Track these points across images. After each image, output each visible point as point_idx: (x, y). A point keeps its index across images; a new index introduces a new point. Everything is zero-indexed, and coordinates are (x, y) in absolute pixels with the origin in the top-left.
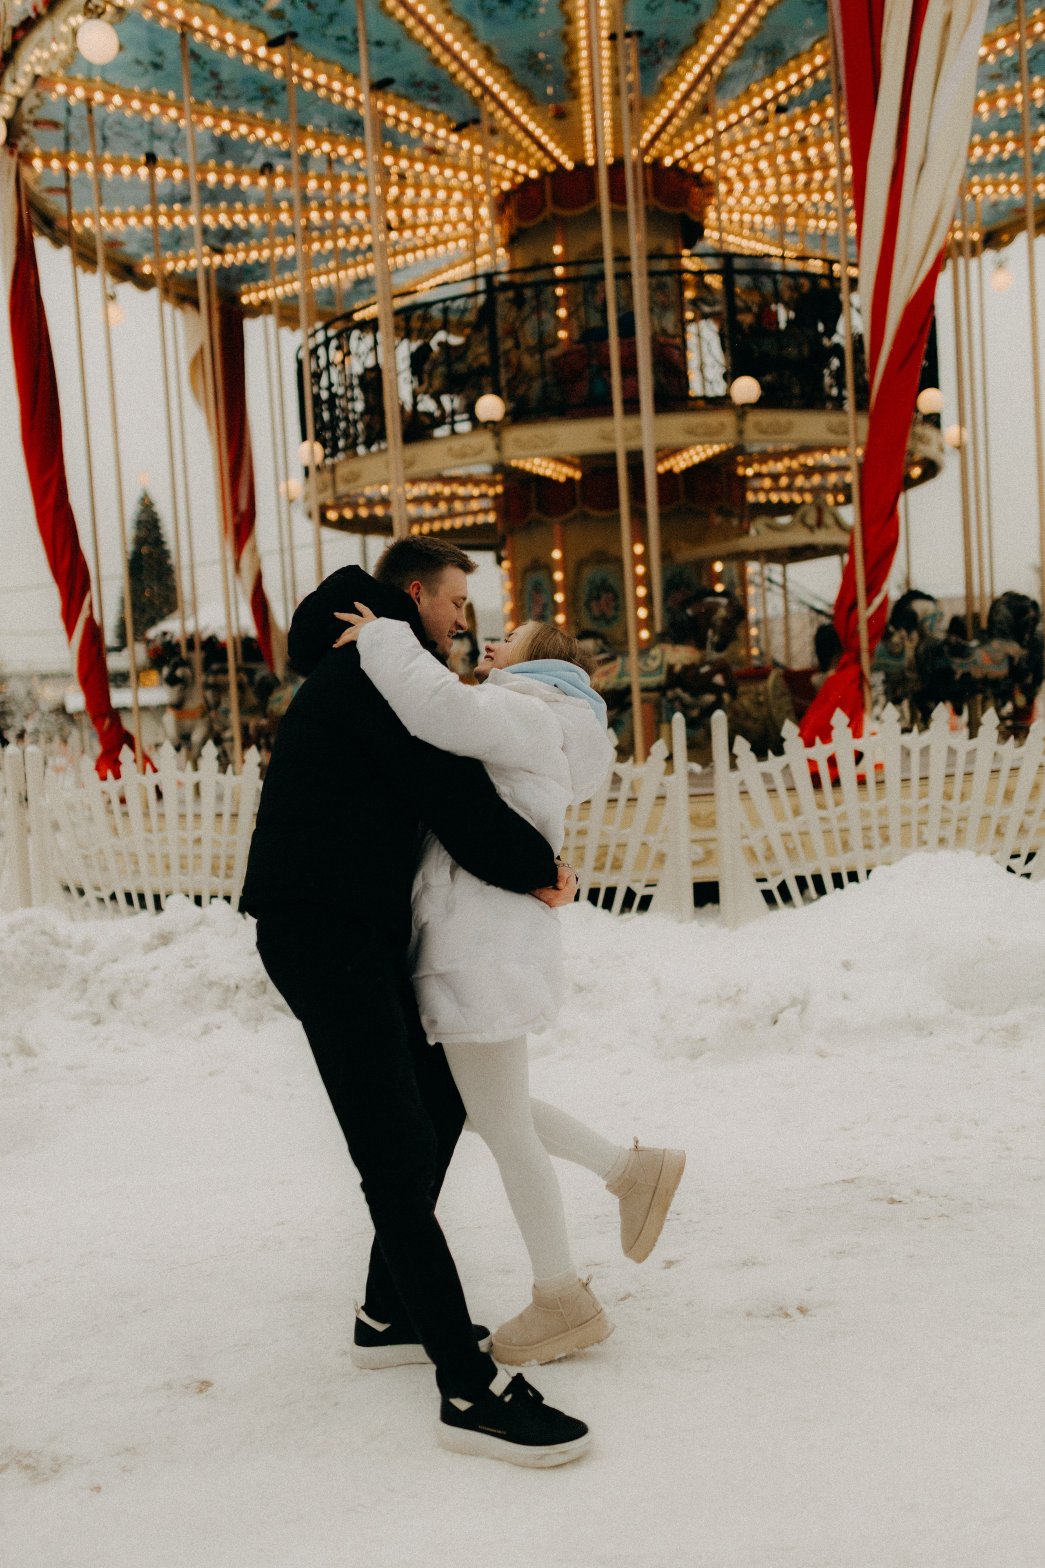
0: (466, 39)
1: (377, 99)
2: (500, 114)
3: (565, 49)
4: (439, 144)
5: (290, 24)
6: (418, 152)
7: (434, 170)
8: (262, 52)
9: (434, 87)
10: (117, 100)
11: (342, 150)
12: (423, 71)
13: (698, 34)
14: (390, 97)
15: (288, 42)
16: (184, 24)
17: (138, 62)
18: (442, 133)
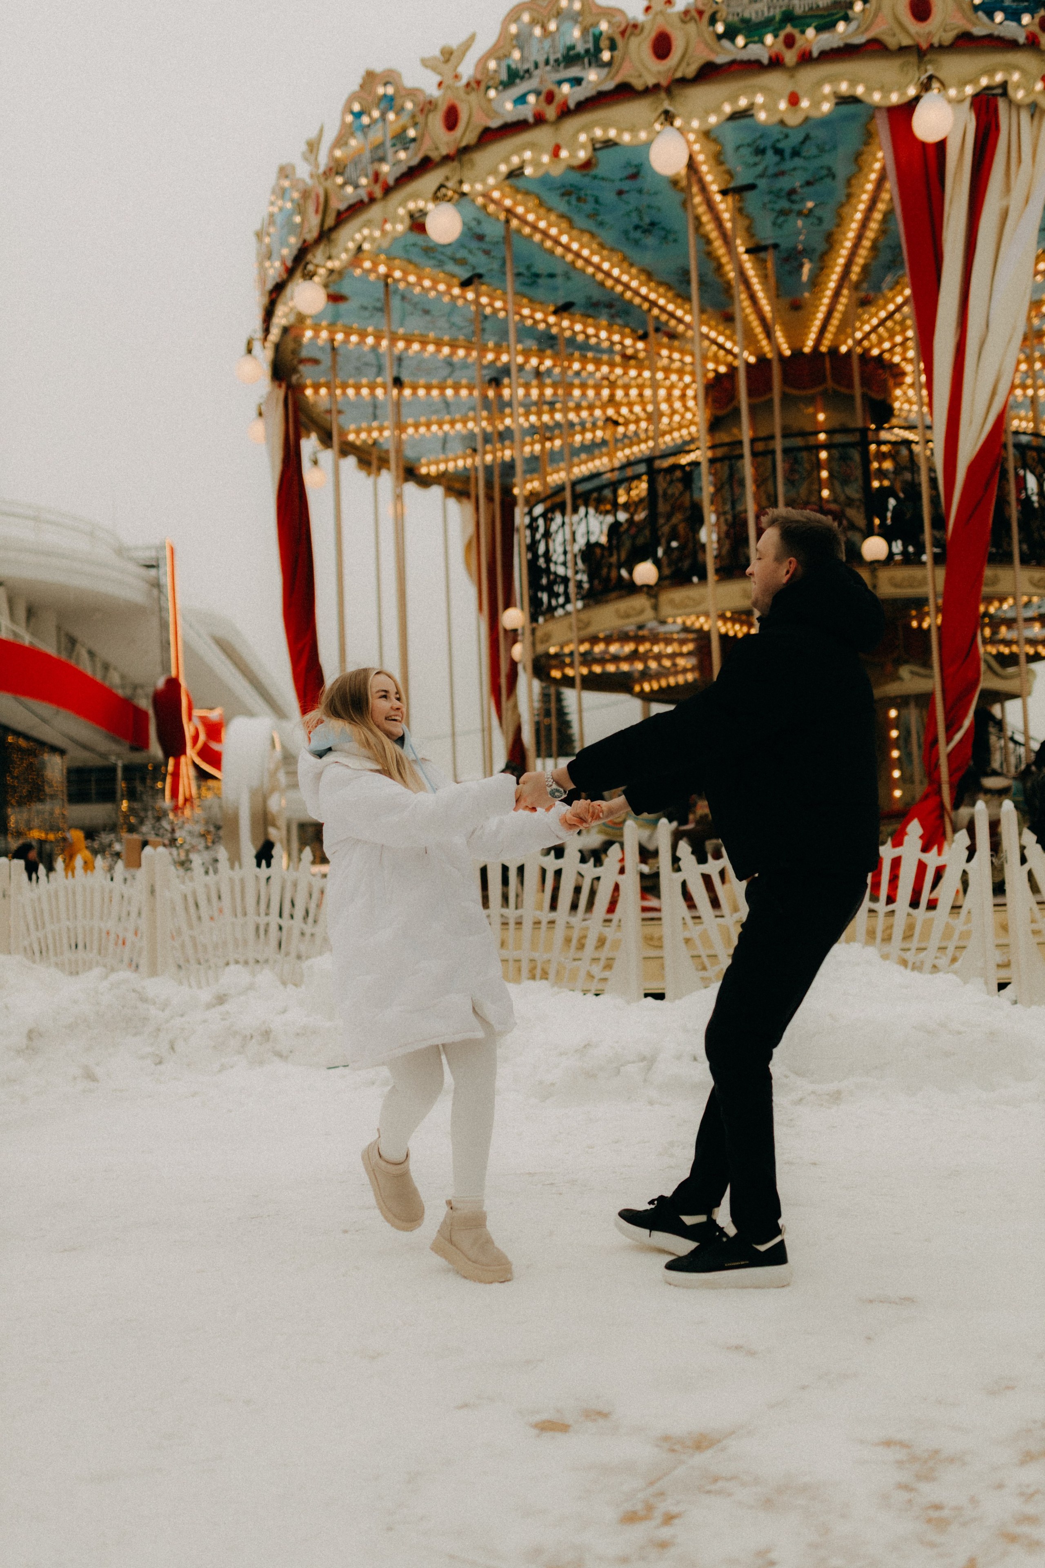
0: (625, 265)
1: (562, 319)
2: (673, 323)
3: (714, 265)
4: (630, 351)
5: (474, 268)
6: (618, 359)
7: (633, 373)
8: (456, 291)
9: (610, 306)
10: (354, 338)
11: (548, 363)
12: (597, 295)
13: (831, 241)
14: (578, 317)
15: (476, 281)
16: (387, 276)
17: (365, 308)
18: (628, 342)
